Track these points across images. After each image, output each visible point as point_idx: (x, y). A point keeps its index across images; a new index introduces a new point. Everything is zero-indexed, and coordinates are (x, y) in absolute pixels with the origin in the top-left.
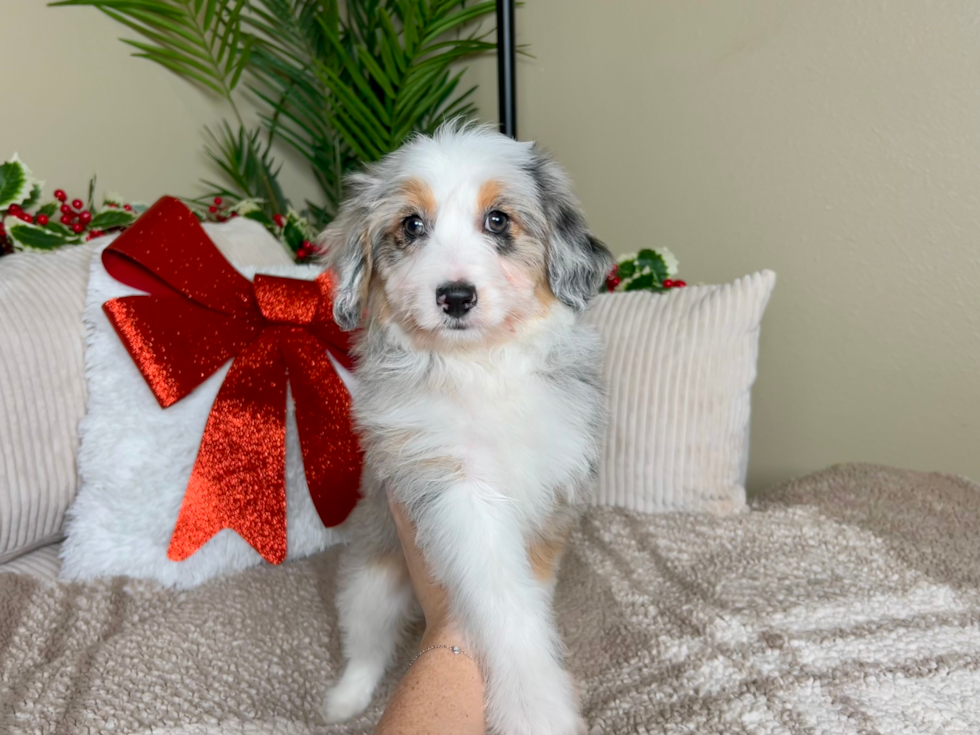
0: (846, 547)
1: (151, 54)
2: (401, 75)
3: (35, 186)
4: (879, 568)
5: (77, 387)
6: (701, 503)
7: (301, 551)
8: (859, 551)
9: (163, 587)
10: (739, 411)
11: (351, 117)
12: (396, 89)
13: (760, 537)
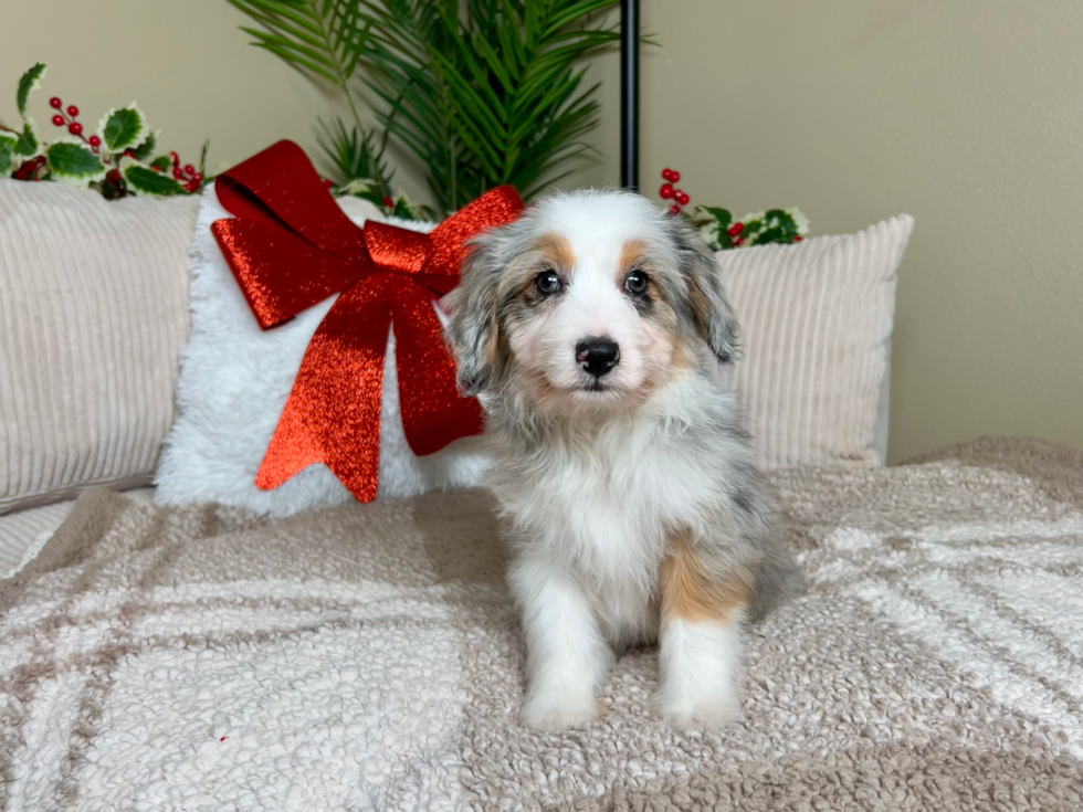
0: (990, 485)
1: (270, 44)
2: (521, 69)
3: (151, 134)
4: (1027, 504)
5: (181, 319)
6: (830, 461)
7: (399, 491)
8: (1004, 488)
9: (255, 515)
10: (875, 365)
11: (470, 115)
12: (515, 84)
13: (893, 481)
